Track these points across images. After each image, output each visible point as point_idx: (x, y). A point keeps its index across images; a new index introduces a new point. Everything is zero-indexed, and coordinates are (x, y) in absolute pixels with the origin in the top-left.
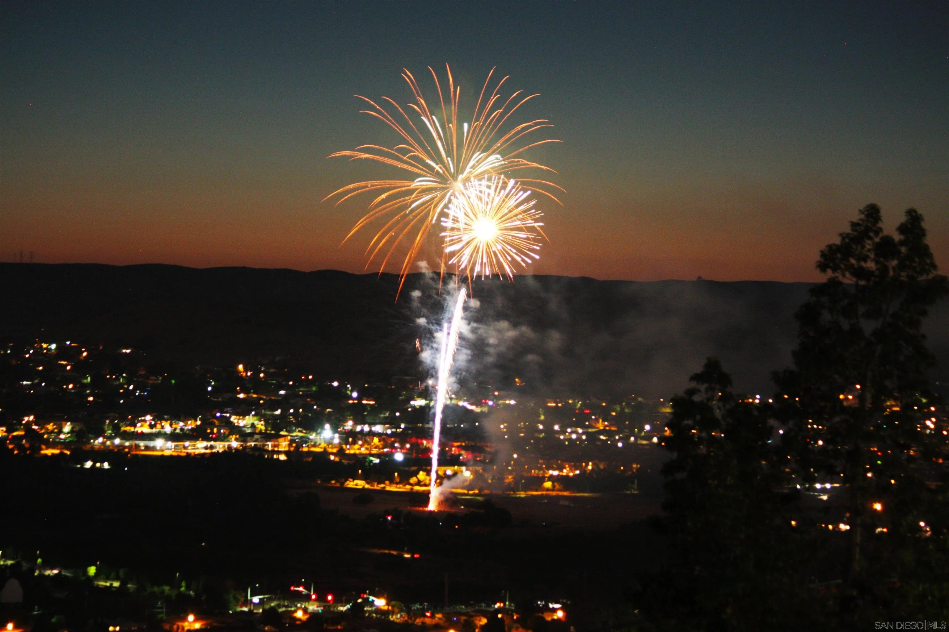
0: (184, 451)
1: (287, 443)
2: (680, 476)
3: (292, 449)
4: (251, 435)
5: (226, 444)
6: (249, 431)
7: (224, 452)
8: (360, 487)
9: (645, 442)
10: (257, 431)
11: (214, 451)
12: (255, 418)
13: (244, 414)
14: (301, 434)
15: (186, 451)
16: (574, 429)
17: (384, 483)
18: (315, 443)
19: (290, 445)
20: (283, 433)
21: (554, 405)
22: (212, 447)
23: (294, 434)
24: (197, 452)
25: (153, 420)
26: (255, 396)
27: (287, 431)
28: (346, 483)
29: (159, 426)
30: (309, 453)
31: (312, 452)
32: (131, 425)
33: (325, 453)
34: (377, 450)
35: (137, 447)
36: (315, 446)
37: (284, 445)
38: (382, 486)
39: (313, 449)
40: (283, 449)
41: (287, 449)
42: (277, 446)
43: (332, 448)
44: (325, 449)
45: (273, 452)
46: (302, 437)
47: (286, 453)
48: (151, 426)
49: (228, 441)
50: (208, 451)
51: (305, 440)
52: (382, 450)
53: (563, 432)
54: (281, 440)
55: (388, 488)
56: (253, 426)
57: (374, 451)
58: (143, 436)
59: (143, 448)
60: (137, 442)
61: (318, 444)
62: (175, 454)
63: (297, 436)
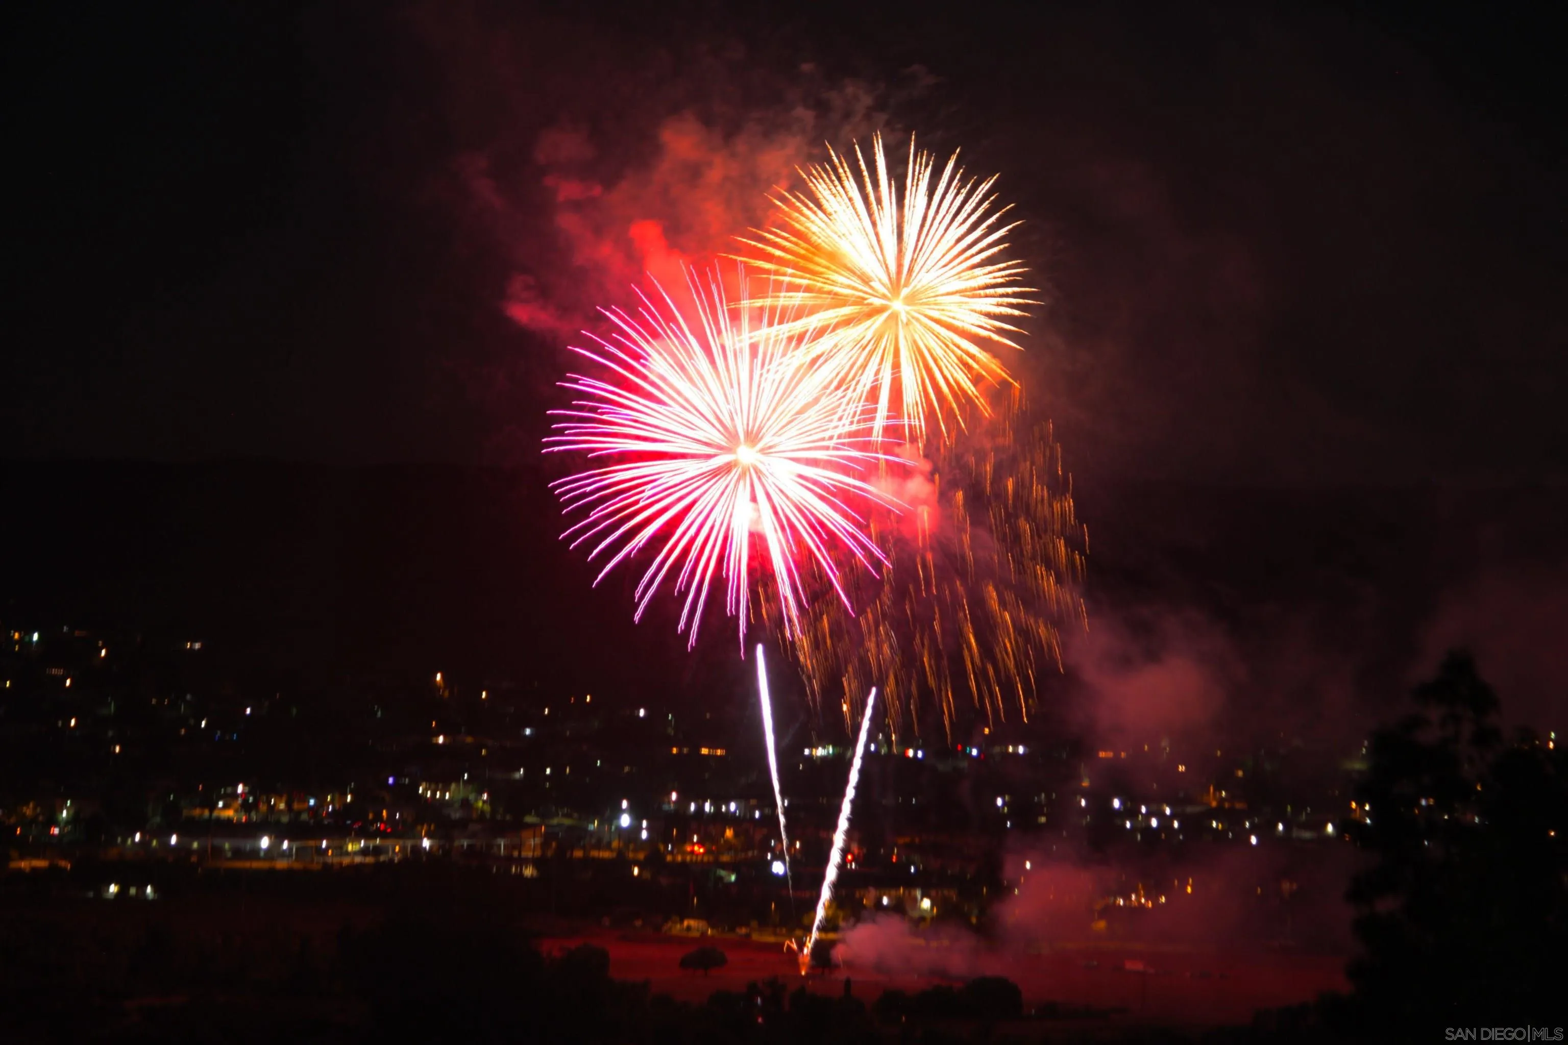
0: (316, 858)
1: (538, 840)
2: (1386, 905)
3: (550, 853)
4: (462, 824)
5: (409, 844)
6: (456, 815)
7: (404, 861)
8: (696, 934)
9: (1307, 835)
10: (474, 816)
11: (382, 858)
12: (470, 787)
13: (443, 780)
14: (567, 822)
15: (321, 860)
16: (1154, 807)
17: (747, 925)
18: (600, 840)
19: (545, 845)
20: (530, 819)
21: (1110, 754)
22: (377, 851)
23: (555, 821)
24: (346, 861)
25: (251, 793)
26: (469, 740)
27: (537, 815)
28: (665, 928)
29: (263, 808)
30: (587, 862)
31: (594, 859)
32: (203, 806)
33: (622, 863)
34: (732, 853)
35: (218, 851)
36: (599, 846)
37: (532, 845)
38: (743, 931)
39: (595, 854)
40: (530, 854)
41: (538, 853)
42: (519, 847)
43: (635, 851)
44: (620, 853)
45: (509, 859)
46: (570, 828)
47: (536, 862)
48: (246, 807)
49: (414, 837)
50: (369, 860)
51: (577, 836)
52: (742, 855)
53: (1130, 812)
54: (525, 834)
55: (755, 937)
56: (466, 804)
57: (725, 858)
58: (227, 827)
59: (229, 855)
60: (217, 842)
61: (606, 840)
62: (297, 866)
63: (559, 825)
